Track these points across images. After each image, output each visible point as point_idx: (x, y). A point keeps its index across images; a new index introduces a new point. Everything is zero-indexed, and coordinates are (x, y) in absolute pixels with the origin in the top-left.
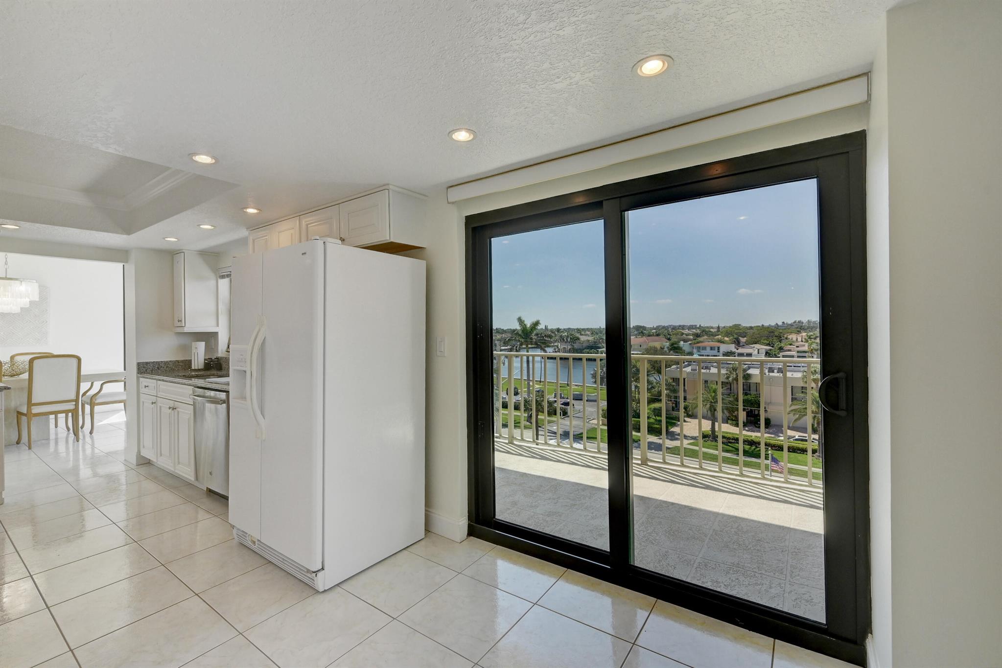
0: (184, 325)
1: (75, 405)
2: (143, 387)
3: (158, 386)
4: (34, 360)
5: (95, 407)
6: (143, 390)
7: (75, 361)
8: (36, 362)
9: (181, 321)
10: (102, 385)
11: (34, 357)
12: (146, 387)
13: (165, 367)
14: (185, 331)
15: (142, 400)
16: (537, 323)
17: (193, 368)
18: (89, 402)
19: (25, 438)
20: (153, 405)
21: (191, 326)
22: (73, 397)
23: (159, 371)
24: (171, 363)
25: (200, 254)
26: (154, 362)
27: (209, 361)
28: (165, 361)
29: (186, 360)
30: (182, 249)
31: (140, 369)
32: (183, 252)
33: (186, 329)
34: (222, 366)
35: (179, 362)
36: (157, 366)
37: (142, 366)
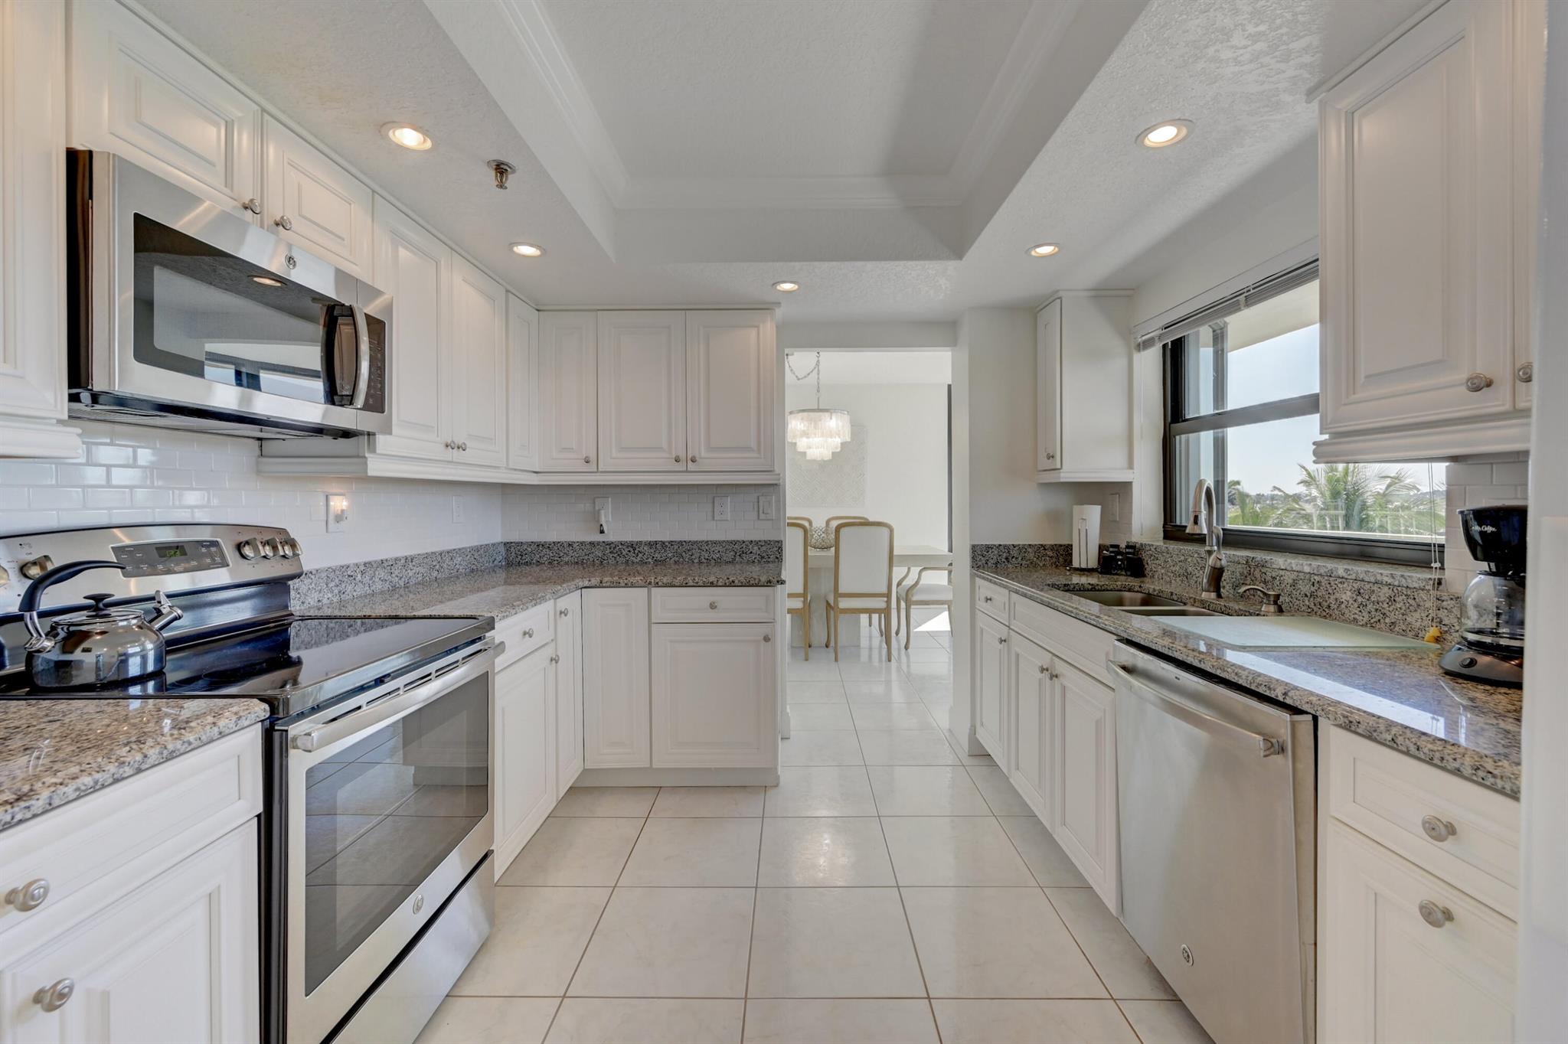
0: (1059, 467)
1: (887, 602)
2: (983, 598)
3: (1012, 605)
4: (841, 527)
5: (913, 606)
6: (981, 605)
7: (886, 531)
8: (843, 531)
9: (1053, 457)
10: (921, 571)
11: (842, 524)
12: (988, 599)
13: (1020, 558)
14: (1062, 480)
15: (979, 624)
17: (1076, 564)
18: (905, 599)
19: (832, 644)
20: (1002, 645)
21: (1077, 468)
22: (884, 590)
23: (1010, 566)
24: (1030, 550)
25: (1095, 297)
26: (1000, 545)
27: (1111, 552)
28: (1019, 545)
29: (1061, 546)
30: (1058, 291)
31: (973, 558)
32: (1059, 298)
33: (1062, 475)
34: (1144, 566)
35: (1045, 549)
36: (1005, 555)
37: (979, 553)
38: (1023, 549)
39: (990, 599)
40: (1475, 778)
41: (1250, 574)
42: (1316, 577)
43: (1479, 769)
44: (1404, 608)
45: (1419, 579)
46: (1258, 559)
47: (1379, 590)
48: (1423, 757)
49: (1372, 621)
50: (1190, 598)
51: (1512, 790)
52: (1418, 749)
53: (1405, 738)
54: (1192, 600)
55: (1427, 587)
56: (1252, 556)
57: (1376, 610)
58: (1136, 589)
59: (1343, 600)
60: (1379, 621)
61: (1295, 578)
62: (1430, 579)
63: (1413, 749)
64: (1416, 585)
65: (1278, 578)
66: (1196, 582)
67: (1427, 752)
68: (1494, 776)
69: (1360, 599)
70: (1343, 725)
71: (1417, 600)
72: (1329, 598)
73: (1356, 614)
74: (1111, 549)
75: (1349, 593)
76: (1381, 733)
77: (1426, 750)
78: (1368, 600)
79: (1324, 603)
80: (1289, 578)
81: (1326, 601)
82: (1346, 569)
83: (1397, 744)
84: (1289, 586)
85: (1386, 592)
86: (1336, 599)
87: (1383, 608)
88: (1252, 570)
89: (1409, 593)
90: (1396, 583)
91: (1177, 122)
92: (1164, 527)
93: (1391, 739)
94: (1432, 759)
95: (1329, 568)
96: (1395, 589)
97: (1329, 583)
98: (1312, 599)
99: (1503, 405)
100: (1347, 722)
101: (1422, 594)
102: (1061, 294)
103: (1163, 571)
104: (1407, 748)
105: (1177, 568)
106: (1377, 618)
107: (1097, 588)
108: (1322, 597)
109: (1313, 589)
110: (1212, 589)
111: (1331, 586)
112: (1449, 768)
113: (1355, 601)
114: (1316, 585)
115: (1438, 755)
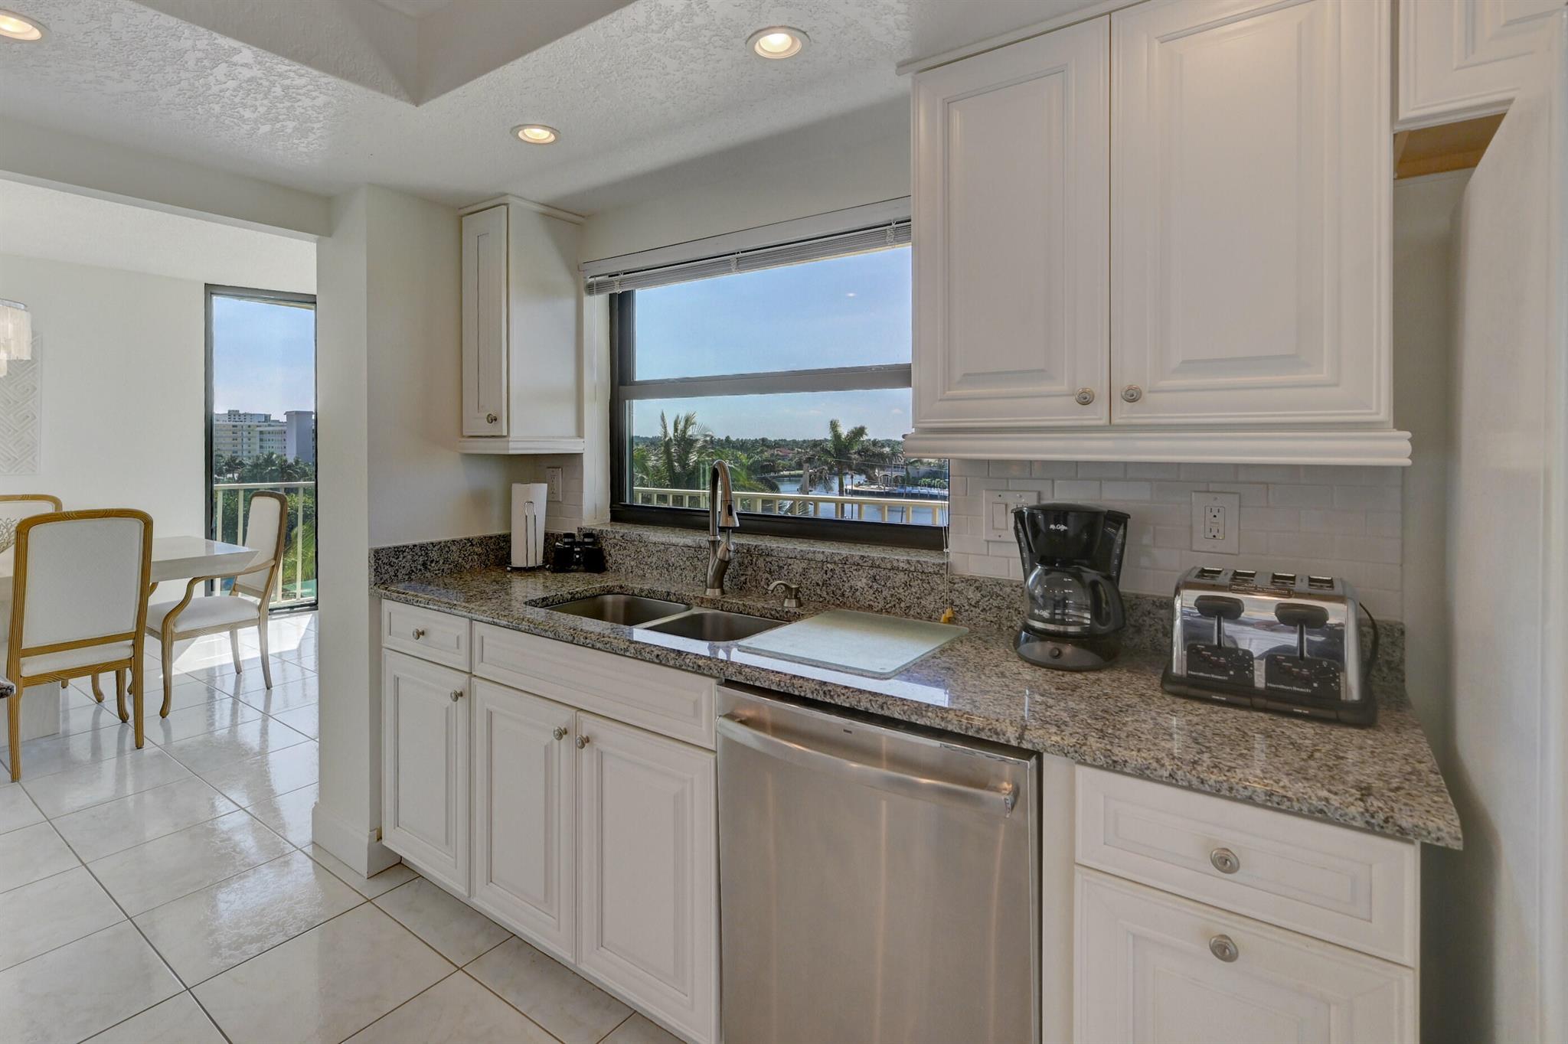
0: (505, 433)
1: (134, 646)
3: (476, 640)
4: (30, 526)
5: (175, 642)
7: (137, 526)
8: (36, 533)
9: (499, 420)
11: (28, 519)
12: (419, 633)
13: (441, 562)
14: (511, 452)
15: (393, 672)
16: (860, 431)
18: (159, 628)
20: (456, 701)
21: (523, 436)
23: (428, 574)
24: (454, 548)
25: (544, 214)
26: (415, 546)
27: (566, 543)
28: (440, 543)
29: (491, 538)
30: (506, 194)
31: (377, 571)
32: (504, 204)
33: (511, 445)
34: (605, 557)
35: (472, 545)
36: (421, 559)
37: (386, 561)
38: (443, 547)
39: (423, 633)
40: (1269, 804)
41: (752, 564)
42: (829, 565)
43: (1273, 794)
44: (919, 592)
45: (934, 564)
46: (763, 547)
47: (895, 576)
48: (1208, 789)
49: (887, 607)
50: (695, 598)
51: (1310, 811)
52: (1202, 783)
53: (1185, 772)
54: (698, 601)
55: (941, 572)
56: (755, 544)
57: (892, 595)
58: (616, 590)
59: (858, 587)
60: (894, 606)
61: (805, 566)
62: (943, 564)
63: (1195, 782)
64: (932, 570)
65: (786, 567)
66: (681, 575)
67: (1214, 784)
68: (1289, 799)
69: (875, 586)
70: (1105, 766)
71: (931, 584)
72: (843, 585)
73: (871, 600)
74: (566, 540)
75: (864, 580)
76: (1156, 770)
77: (1211, 782)
78: (884, 586)
79: (838, 591)
80: (798, 567)
81: (840, 589)
82: (862, 556)
83: (1177, 780)
84: (798, 575)
85: (902, 577)
86: (851, 587)
87: (899, 593)
88: (754, 560)
89: (924, 578)
90: (913, 569)
91: (793, 32)
92: (611, 507)
93: (1168, 775)
94: (1219, 791)
95: (845, 556)
96: (910, 575)
97: (844, 571)
98: (824, 588)
99: (1100, 419)
100: (1110, 762)
101: (936, 578)
102: (510, 200)
103: (632, 563)
104: (1189, 782)
105: (654, 560)
106: (893, 603)
107: (576, 596)
108: (836, 585)
109: (825, 577)
110: (716, 585)
111: (846, 574)
112: (1239, 797)
113: (871, 587)
114: (830, 574)
115: (1225, 785)
